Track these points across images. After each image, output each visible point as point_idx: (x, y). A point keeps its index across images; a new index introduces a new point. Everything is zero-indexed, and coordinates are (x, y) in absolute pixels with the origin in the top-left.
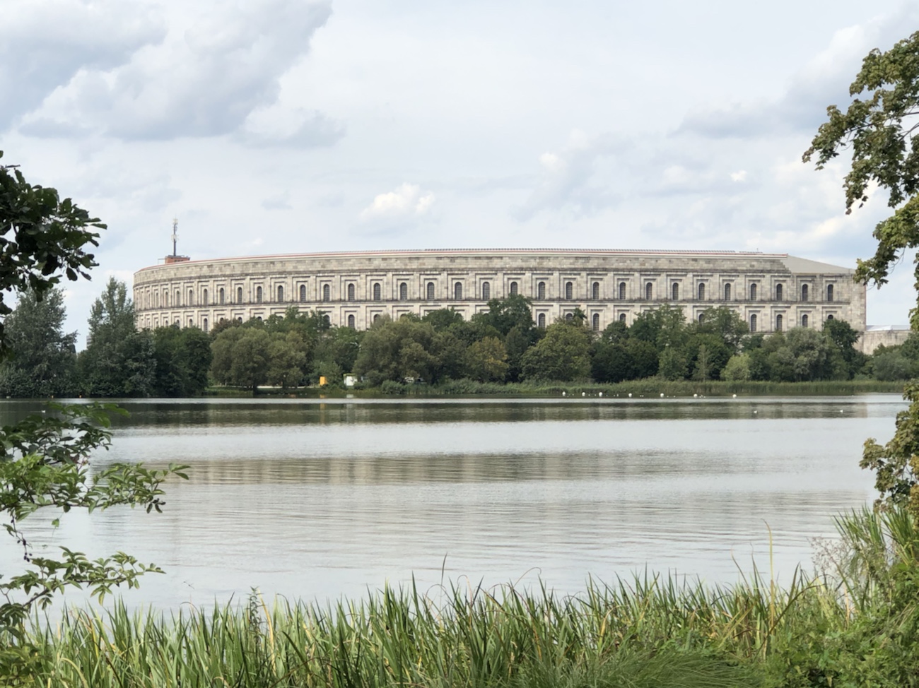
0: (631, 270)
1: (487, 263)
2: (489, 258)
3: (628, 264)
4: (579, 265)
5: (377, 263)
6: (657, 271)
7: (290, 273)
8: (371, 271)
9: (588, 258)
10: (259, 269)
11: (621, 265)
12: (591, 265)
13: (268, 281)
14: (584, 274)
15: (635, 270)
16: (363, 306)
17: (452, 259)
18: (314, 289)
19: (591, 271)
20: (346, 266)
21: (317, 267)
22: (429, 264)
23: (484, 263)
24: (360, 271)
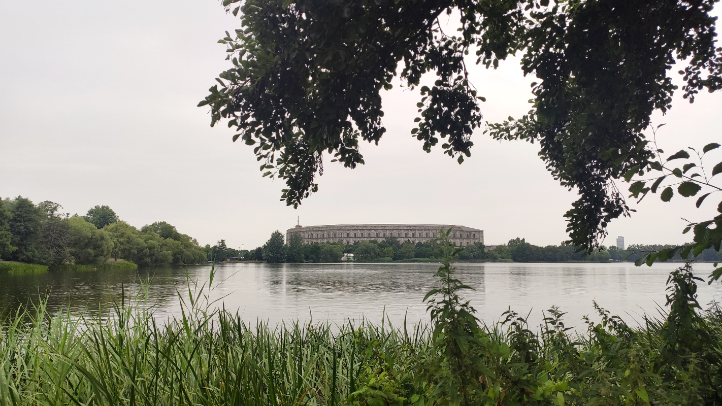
2: (385, 226)
4: (408, 228)
5: (355, 228)
6: (429, 230)
13: (325, 232)
14: (410, 231)
15: (423, 230)
16: (351, 239)
17: (375, 227)
20: (347, 228)
22: (369, 228)
24: (351, 230)
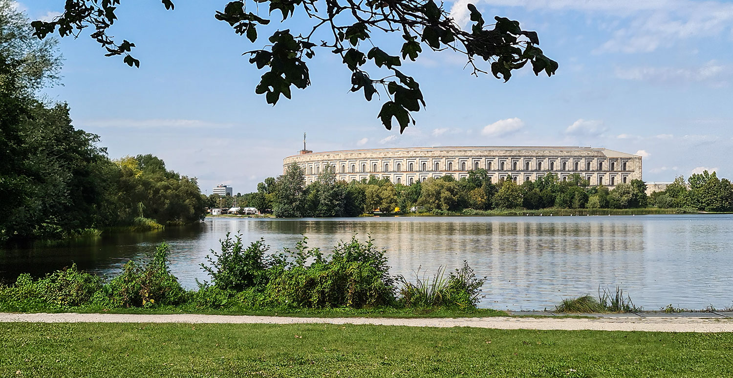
0: (532, 156)
1: (464, 153)
2: (466, 151)
3: (530, 153)
4: (507, 154)
5: (411, 154)
6: (544, 157)
7: (369, 158)
9: (512, 151)
11: (527, 154)
12: (513, 154)
13: (358, 162)
14: (510, 158)
15: (534, 156)
16: (405, 174)
17: (448, 151)
18: (381, 166)
19: (513, 157)
20: (397, 155)
21: (382, 155)
22: (437, 154)
24: (403, 157)
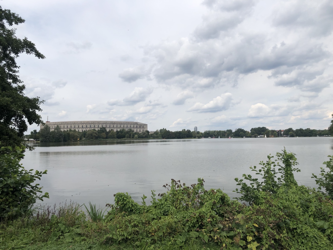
0: (118, 124)
1: (99, 123)
2: (99, 122)
3: (118, 123)
4: (111, 123)
5: (82, 123)
7: (69, 124)
8: (82, 124)
9: (112, 122)
10: (64, 123)
11: (117, 123)
12: (113, 123)
13: (66, 125)
17: (94, 122)
18: (73, 126)
19: (113, 124)
20: (78, 123)
21: (73, 123)
22: (90, 123)
23: (98, 123)
24: (80, 124)
